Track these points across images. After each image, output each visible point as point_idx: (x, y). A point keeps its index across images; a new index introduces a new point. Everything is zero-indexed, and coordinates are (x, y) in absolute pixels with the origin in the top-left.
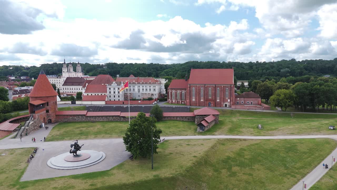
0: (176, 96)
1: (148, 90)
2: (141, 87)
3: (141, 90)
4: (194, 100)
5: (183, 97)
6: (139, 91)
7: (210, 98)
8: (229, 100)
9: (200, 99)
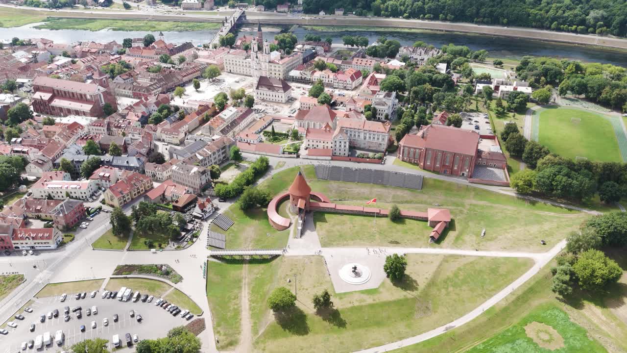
0: (409, 153)
1: (376, 138)
2: (368, 134)
3: (367, 138)
4: (428, 163)
5: (417, 156)
6: (365, 138)
7: (447, 164)
8: (467, 170)
9: (435, 164)
